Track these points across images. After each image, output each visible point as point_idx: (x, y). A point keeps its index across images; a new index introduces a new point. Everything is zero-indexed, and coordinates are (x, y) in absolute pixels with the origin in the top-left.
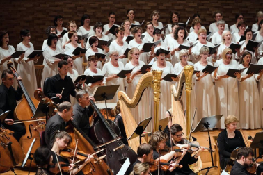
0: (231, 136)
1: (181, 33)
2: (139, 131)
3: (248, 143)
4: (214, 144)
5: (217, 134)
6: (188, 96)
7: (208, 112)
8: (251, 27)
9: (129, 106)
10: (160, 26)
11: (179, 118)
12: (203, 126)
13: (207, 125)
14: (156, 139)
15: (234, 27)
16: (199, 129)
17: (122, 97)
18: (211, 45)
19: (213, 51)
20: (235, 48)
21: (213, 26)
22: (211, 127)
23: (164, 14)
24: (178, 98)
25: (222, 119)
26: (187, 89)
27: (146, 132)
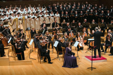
0: (33, 31)
1: (22, 10)
2: (13, 31)
3: (37, 33)
4: (30, 33)
5: (30, 31)
6: (24, 23)
7: (28, 26)
8: (37, 8)
9: (11, 26)
10: (17, 8)
11: (22, 28)
12: (27, 29)
13: (28, 29)
14: (17, 32)
15: (33, 8)
16: (26, 30)
17: (9, 24)
18: (28, 12)
19: (29, 13)
20: (33, 13)
21: (29, 8)
22: (29, 30)
23: (18, 6)
24: (22, 24)
25: (31, 28)
26: (23, 21)
27: (15, 31)
